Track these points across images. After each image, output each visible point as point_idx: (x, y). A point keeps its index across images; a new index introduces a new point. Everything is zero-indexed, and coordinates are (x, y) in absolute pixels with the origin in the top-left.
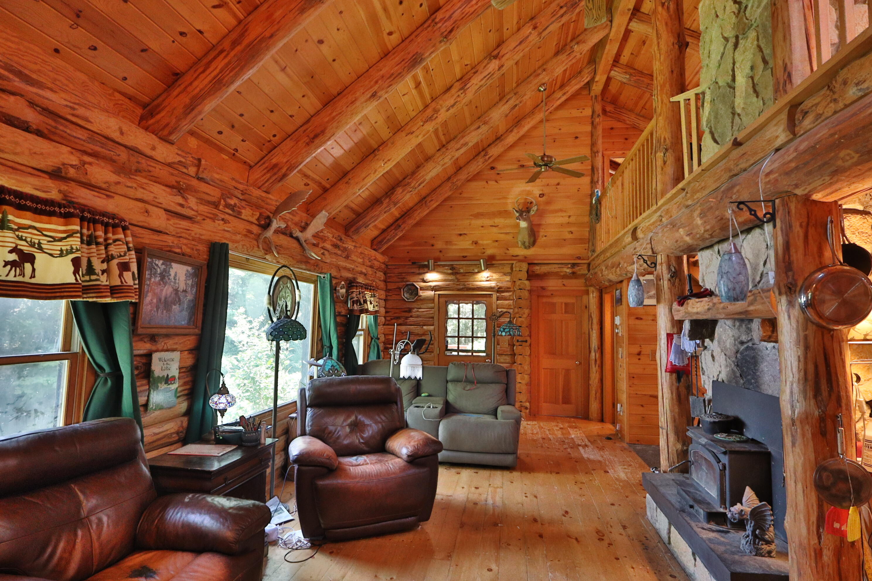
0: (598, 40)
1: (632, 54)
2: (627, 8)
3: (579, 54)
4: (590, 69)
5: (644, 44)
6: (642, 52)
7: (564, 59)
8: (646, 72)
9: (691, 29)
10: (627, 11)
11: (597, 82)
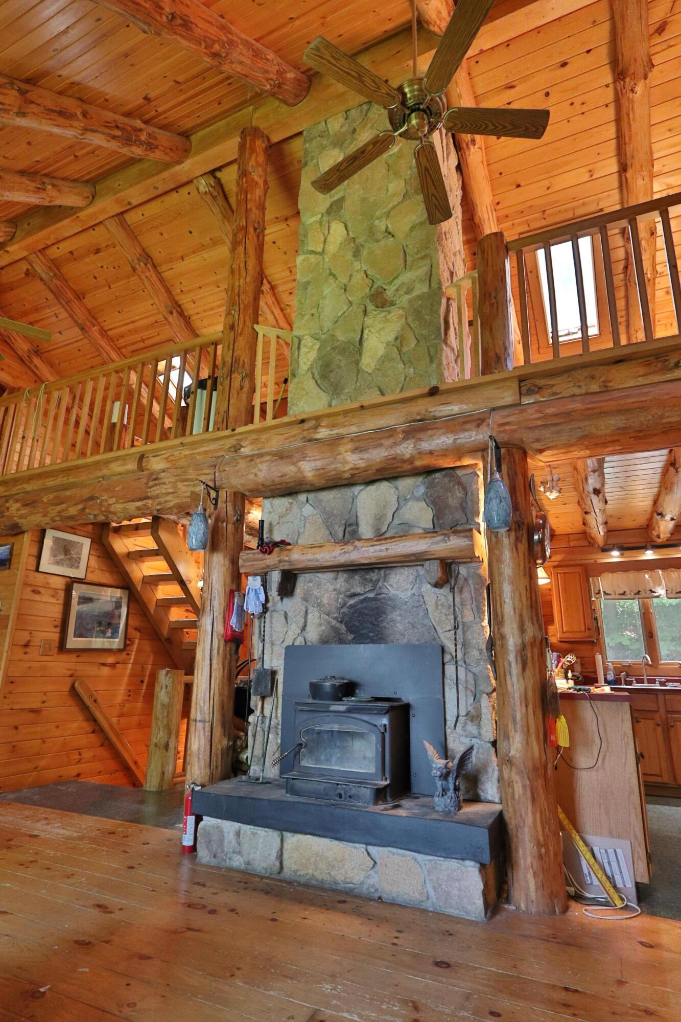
0: (71, 205)
1: (71, 252)
2: (130, 200)
3: (48, 199)
4: (8, 230)
5: (97, 253)
6: (87, 260)
7: (30, 188)
8: (72, 285)
9: (162, 275)
10: (126, 202)
11: (8, 252)
